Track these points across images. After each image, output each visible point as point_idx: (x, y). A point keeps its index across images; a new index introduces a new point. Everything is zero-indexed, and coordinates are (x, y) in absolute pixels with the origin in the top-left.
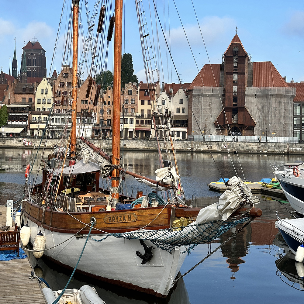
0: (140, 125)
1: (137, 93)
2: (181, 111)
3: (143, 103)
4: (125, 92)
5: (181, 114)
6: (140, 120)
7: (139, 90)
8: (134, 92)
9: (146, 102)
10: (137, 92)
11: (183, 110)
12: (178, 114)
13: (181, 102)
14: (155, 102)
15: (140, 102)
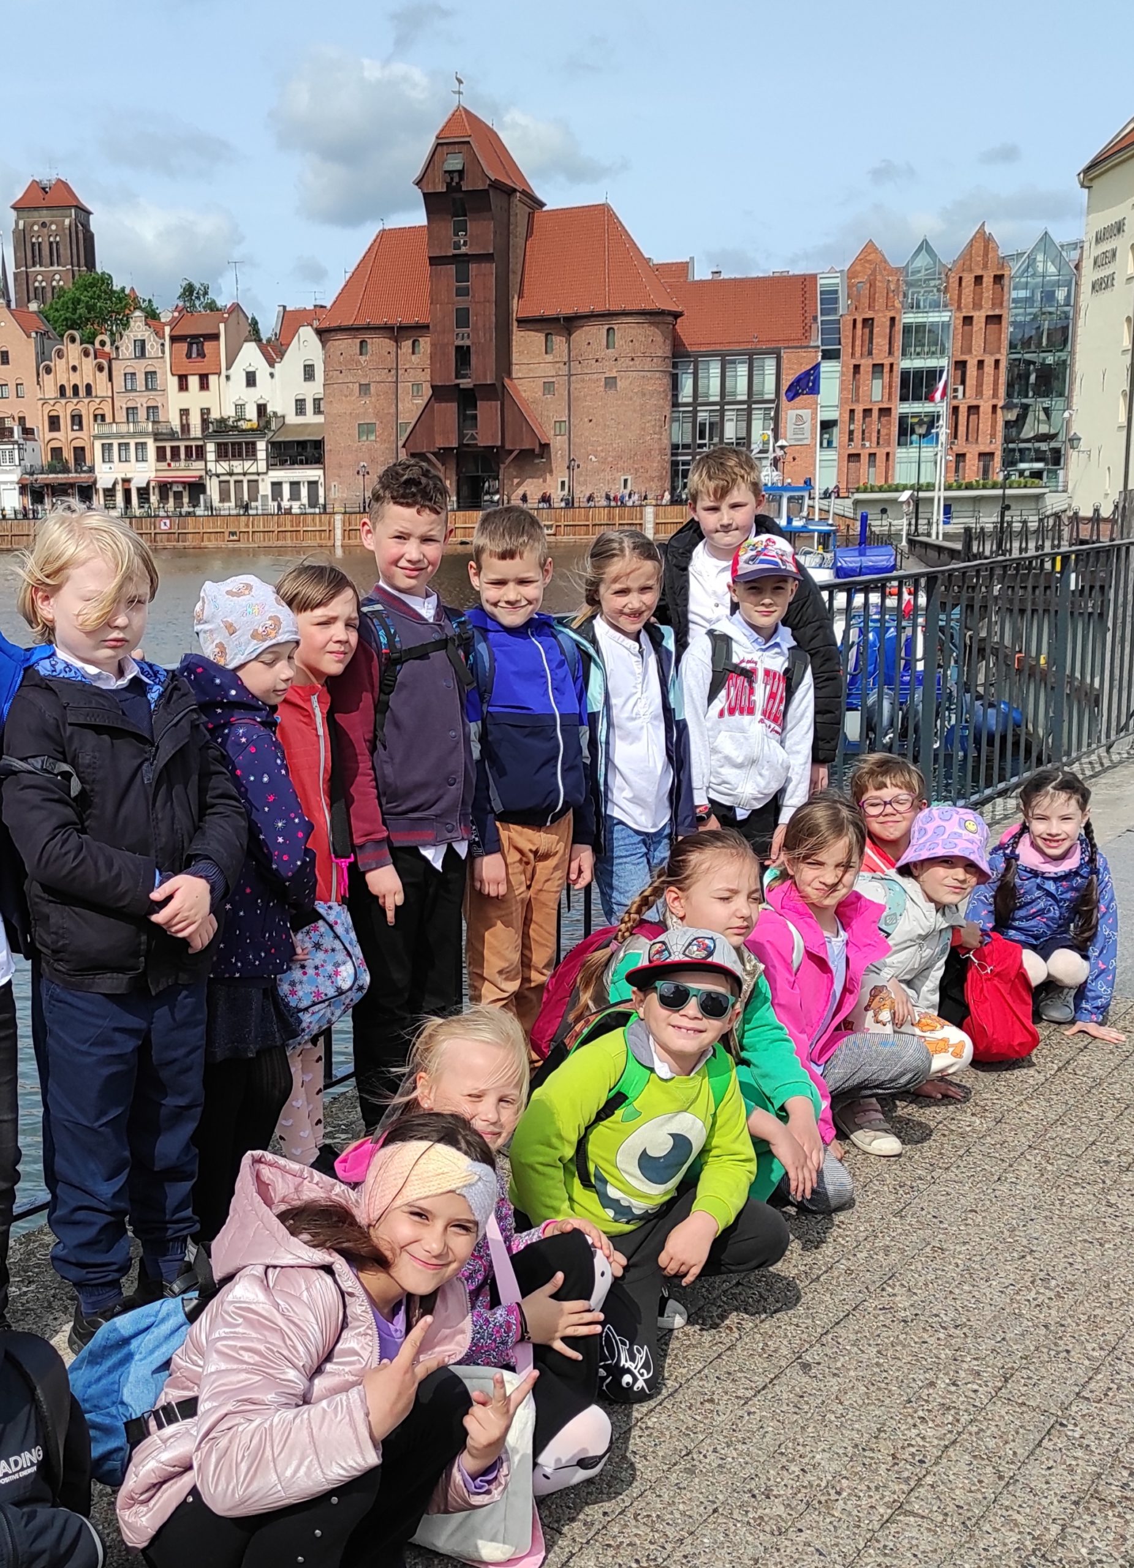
0: (169, 465)
1: (163, 352)
2: (309, 407)
3: (183, 386)
4: (122, 349)
5: (310, 418)
6: (168, 445)
7: (167, 338)
8: (152, 348)
9: (194, 381)
10: (163, 345)
11: (317, 402)
12: (300, 420)
13: (309, 373)
14: (223, 377)
15: (173, 382)
